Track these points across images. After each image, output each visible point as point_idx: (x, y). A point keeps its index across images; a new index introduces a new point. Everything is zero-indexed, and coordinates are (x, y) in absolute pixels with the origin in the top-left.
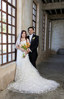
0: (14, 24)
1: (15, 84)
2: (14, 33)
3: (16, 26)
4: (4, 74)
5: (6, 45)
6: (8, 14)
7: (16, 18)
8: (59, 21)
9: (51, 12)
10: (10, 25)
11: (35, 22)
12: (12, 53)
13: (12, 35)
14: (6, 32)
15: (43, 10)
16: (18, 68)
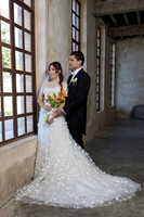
0: (28, 48)
2: (28, 69)
3: (33, 54)
4: (9, 164)
5: (11, 98)
6: (13, 25)
7: (32, 33)
8: (135, 40)
9: (114, 21)
10: (19, 50)
11: (78, 44)
12: (25, 115)
13: (24, 73)
14: (10, 67)
15: (96, 16)
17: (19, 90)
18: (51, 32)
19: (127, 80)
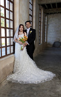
0: (11, 18)
1: (13, 75)
2: (12, 27)
3: (13, 21)
4: (4, 66)
5: (4, 39)
6: (5, 9)
7: (13, 12)
8: (55, 15)
9: (46, 7)
10: (8, 19)
11: (32, 16)
12: (10, 46)
13: (10, 28)
14: (4, 26)
15: (39, 5)
16: (16, 60)
17: (8, 35)
18: (21, 12)
19: (51, 31)
